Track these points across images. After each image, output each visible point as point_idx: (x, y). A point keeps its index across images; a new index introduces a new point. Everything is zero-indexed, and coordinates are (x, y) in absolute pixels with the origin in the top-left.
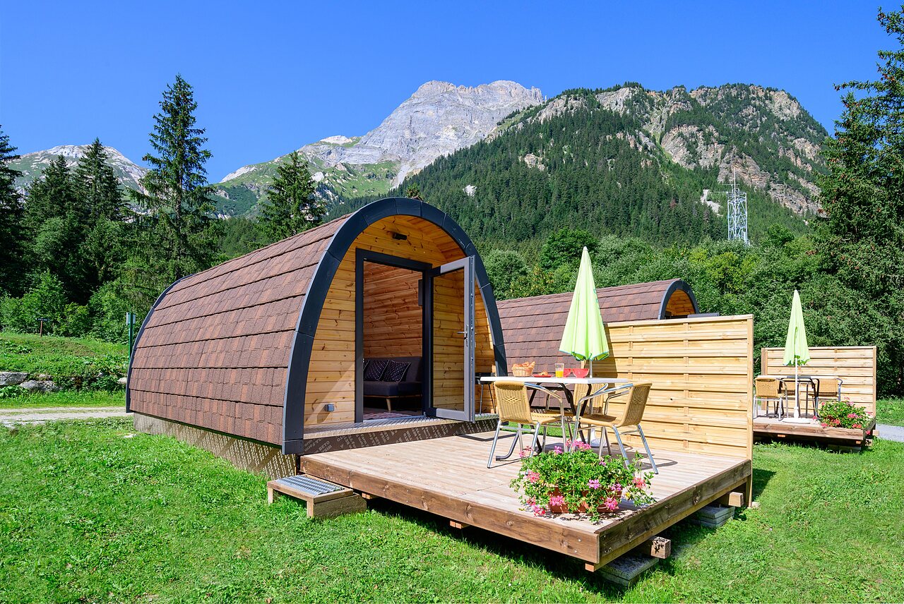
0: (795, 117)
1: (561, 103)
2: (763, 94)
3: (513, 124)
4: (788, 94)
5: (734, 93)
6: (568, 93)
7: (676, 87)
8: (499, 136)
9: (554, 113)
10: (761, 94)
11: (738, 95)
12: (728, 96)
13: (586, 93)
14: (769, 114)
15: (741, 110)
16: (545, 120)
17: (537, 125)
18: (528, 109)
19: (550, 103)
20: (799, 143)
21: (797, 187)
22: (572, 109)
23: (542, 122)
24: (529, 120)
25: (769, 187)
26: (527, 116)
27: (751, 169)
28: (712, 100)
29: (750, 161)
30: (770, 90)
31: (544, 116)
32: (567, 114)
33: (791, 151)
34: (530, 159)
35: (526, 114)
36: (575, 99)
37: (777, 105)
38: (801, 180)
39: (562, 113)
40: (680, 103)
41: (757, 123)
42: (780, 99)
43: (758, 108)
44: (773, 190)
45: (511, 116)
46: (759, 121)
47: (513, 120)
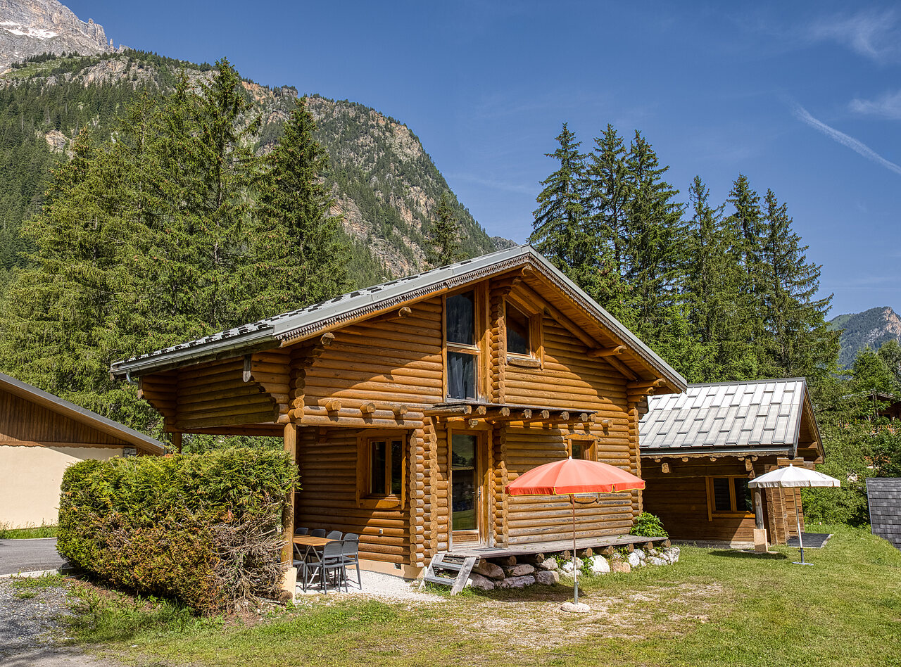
0: (415, 159)
1: (120, 66)
2: (384, 124)
3: (38, 75)
4: (410, 131)
5: (352, 114)
6: (132, 56)
7: (286, 87)
8: (11, 87)
9: (107, 77)
10: (382, 123)
11: (356, 117)
12: (344, 115)
13: (158, 62)
14: (387, 149)
15: (357, 138)
16: (91, 85)
17: (78, 88)
18: (70, 56)
19: (103, 62)
20: (415, 193)
21: (399, 245)
22: (135, 79)
23: (86, 85)
24: (67, 75)
25: (370, 241)
26: (66, 67)
27: (352, 215)
28: (327, 116)
29: (351, 202)
30: (392, 121)
31: (91, 77)
32: (126, 85)
33: (402, 201)
34: (54, 139)
35: (64, 64)
36: (141, 67)
37: (398, 141)
38: (404, 239)
39: (119, 82)
40: (281, 112)
41: (374, 158)
42: (401, 135)
43: (377, 140)
44: (375, 245)
45: (39, 59)
46: (376, 156)
47: (43, 67)
